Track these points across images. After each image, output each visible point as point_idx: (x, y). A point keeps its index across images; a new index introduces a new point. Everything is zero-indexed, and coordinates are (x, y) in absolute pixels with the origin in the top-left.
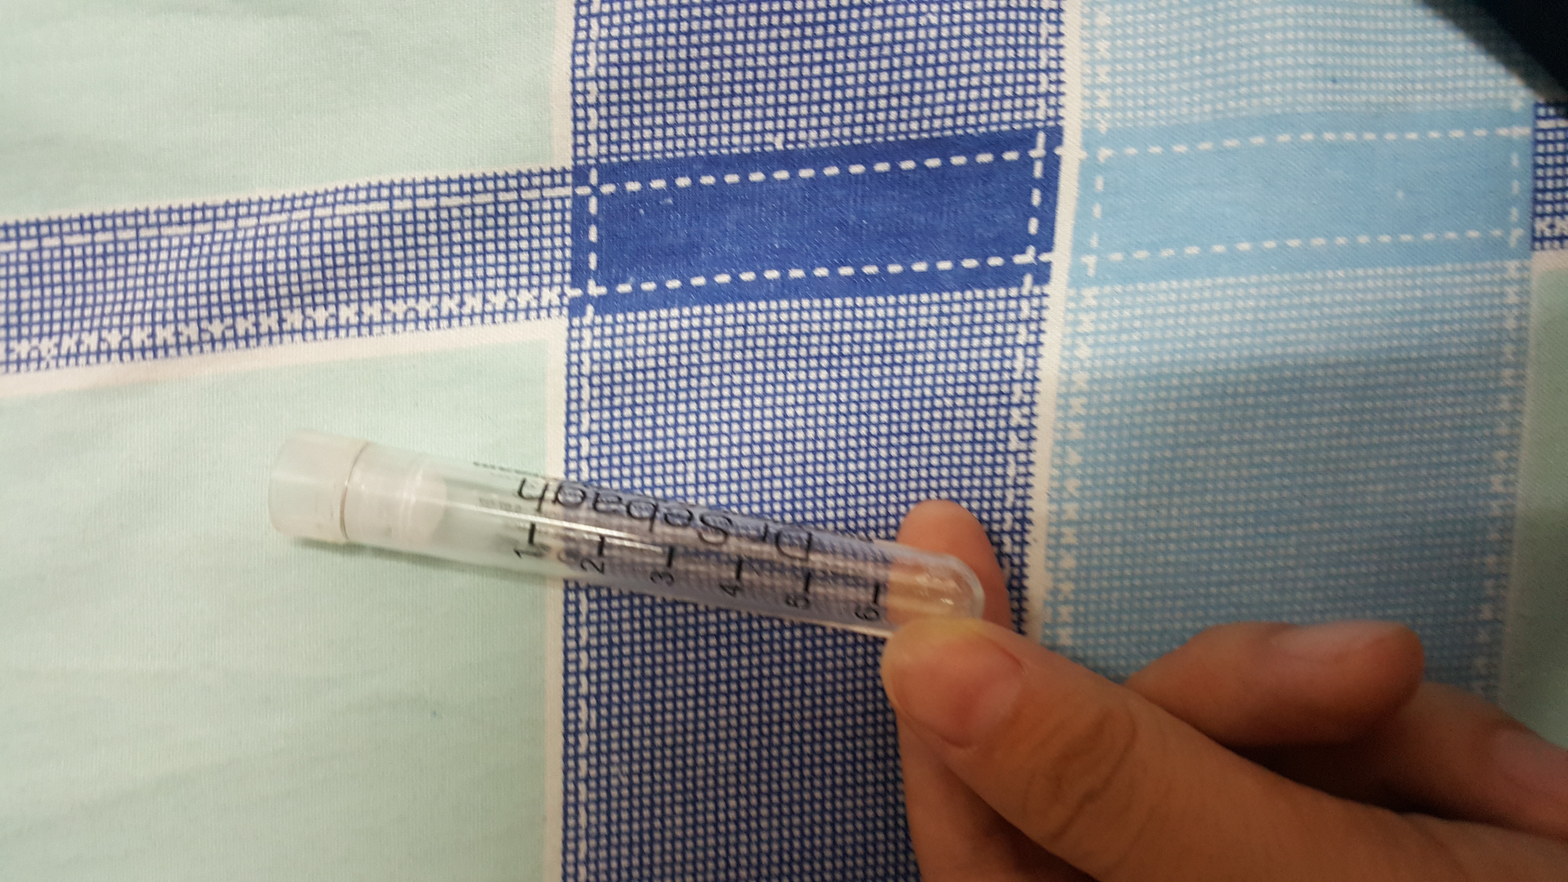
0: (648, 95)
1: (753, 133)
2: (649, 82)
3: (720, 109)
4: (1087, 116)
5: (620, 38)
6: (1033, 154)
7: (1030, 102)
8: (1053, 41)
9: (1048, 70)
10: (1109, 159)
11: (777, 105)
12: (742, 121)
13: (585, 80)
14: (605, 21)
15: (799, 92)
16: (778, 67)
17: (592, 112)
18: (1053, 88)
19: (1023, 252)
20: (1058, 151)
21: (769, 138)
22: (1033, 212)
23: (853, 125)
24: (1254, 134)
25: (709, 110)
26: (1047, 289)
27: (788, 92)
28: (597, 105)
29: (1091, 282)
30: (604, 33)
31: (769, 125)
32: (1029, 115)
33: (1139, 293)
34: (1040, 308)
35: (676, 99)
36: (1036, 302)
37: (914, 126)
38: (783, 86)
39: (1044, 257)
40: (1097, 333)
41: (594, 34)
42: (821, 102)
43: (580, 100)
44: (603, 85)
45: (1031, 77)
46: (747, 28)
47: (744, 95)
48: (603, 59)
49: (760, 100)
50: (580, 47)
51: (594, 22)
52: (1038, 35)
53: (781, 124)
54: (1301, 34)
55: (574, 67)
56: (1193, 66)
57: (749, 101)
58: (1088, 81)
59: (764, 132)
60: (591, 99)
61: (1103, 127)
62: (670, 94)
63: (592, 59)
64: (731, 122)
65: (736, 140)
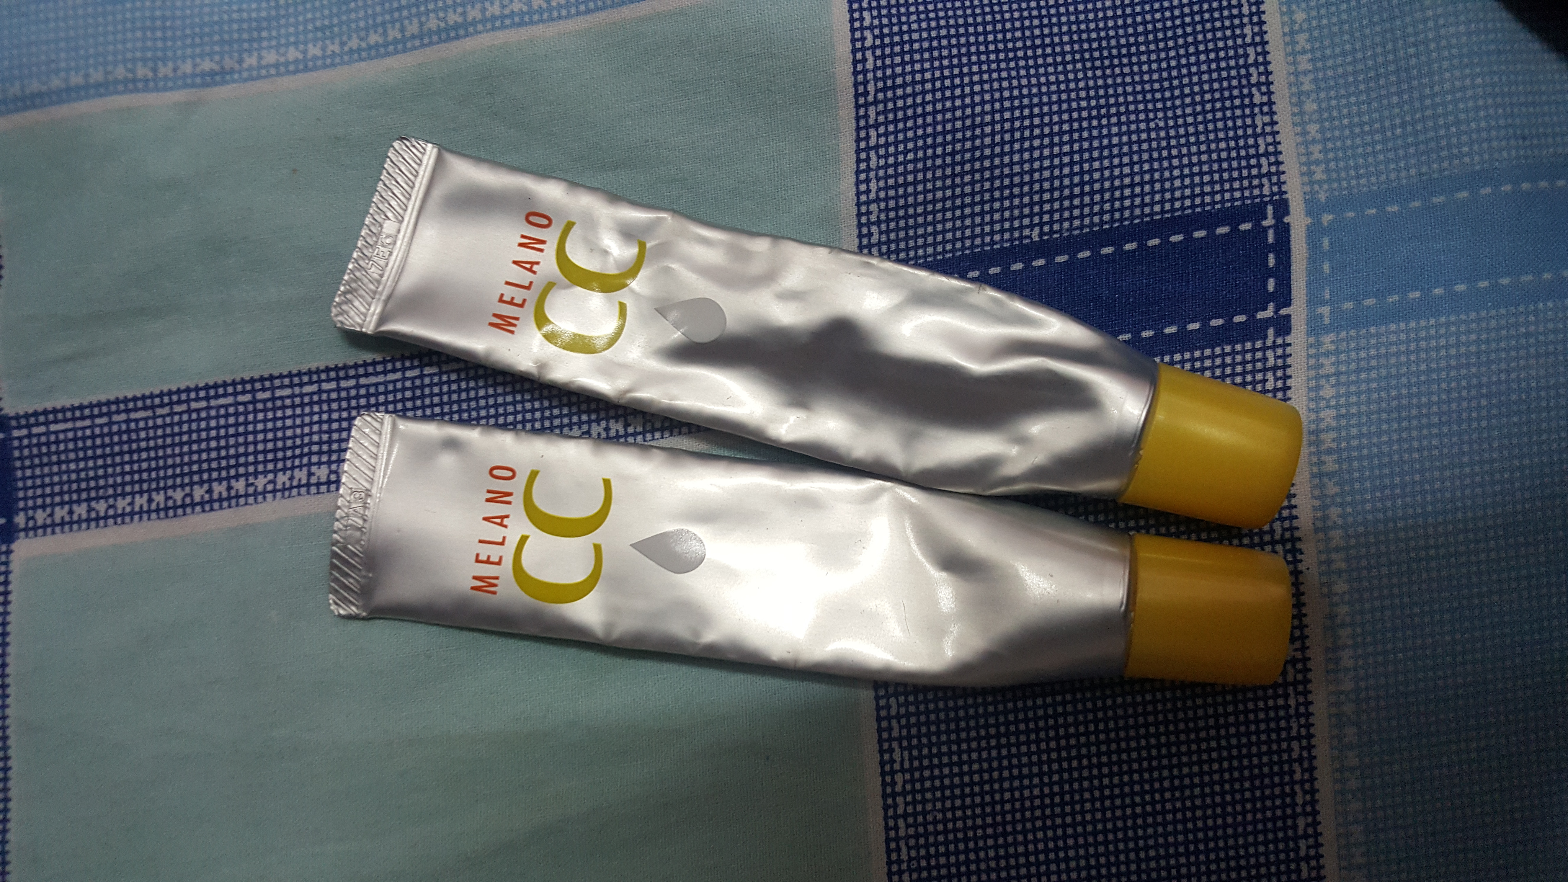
0: (920, 210)
1: (1012, 229)
2: (920, 198)
3: (982, 213)
4: (1307, 189)
5: (896, 165)
6: (1265, 223)
7: (1256, 182)
8: (1268, 129)
9: (1267, 154)
10: (1332, 222)
11: (1032, 204)
12: (1002, 221)
13: (868, 203)
14: (882, 152)
15: (1052, 190)
16: (1032, 171)
17: (874, 229)
18: (1273, 169)
19: (1265, 309)
20: (1286, 220)
21: (1026, 232)
22: (1270, 273)
23: (1102, 212)
24: (1458, 190)
25: (973, 215)
26: (1288, 339)
27: (1042, 191)
28: (878, 222)
29: (1327, 330)
30: (882, 162)
31: (1026, 221)
32: (1256, 192)
33: (1372, 336)
34: (1285, 356)
35: (944, 210)
36: (1280, 351)
37: (1157, 208)
38: (1036, 187)
39: (1284, 312)
40: (1338, 374)
41: (873, 164)
42: (1072, 197)
43: (864, 220)
44: (883, 205)
45: (1253, 162)
46: (1003, 143)
47: (1002, 199)
48: (882, 184)
49: (1016, 201)
50: (863, 176)
51: (872, 154)
52: (1254, 126)
53: (1036, 220)
54: (1490, 101)
55: (858, 194)
56: (1395, 138)
57: (1007, 203)
58: (1304, 159)
59: (1021, 228)
60: (873, 218)
61: (1322, 197)
62: (939, 206)
63: (873, 186)
64: (992, 223)
65: (997, 238)
